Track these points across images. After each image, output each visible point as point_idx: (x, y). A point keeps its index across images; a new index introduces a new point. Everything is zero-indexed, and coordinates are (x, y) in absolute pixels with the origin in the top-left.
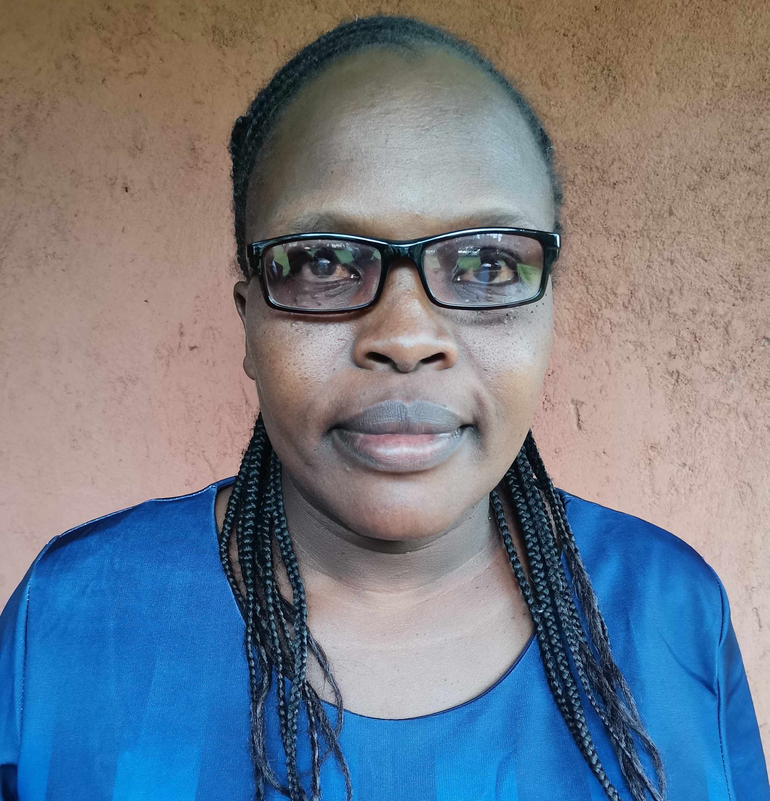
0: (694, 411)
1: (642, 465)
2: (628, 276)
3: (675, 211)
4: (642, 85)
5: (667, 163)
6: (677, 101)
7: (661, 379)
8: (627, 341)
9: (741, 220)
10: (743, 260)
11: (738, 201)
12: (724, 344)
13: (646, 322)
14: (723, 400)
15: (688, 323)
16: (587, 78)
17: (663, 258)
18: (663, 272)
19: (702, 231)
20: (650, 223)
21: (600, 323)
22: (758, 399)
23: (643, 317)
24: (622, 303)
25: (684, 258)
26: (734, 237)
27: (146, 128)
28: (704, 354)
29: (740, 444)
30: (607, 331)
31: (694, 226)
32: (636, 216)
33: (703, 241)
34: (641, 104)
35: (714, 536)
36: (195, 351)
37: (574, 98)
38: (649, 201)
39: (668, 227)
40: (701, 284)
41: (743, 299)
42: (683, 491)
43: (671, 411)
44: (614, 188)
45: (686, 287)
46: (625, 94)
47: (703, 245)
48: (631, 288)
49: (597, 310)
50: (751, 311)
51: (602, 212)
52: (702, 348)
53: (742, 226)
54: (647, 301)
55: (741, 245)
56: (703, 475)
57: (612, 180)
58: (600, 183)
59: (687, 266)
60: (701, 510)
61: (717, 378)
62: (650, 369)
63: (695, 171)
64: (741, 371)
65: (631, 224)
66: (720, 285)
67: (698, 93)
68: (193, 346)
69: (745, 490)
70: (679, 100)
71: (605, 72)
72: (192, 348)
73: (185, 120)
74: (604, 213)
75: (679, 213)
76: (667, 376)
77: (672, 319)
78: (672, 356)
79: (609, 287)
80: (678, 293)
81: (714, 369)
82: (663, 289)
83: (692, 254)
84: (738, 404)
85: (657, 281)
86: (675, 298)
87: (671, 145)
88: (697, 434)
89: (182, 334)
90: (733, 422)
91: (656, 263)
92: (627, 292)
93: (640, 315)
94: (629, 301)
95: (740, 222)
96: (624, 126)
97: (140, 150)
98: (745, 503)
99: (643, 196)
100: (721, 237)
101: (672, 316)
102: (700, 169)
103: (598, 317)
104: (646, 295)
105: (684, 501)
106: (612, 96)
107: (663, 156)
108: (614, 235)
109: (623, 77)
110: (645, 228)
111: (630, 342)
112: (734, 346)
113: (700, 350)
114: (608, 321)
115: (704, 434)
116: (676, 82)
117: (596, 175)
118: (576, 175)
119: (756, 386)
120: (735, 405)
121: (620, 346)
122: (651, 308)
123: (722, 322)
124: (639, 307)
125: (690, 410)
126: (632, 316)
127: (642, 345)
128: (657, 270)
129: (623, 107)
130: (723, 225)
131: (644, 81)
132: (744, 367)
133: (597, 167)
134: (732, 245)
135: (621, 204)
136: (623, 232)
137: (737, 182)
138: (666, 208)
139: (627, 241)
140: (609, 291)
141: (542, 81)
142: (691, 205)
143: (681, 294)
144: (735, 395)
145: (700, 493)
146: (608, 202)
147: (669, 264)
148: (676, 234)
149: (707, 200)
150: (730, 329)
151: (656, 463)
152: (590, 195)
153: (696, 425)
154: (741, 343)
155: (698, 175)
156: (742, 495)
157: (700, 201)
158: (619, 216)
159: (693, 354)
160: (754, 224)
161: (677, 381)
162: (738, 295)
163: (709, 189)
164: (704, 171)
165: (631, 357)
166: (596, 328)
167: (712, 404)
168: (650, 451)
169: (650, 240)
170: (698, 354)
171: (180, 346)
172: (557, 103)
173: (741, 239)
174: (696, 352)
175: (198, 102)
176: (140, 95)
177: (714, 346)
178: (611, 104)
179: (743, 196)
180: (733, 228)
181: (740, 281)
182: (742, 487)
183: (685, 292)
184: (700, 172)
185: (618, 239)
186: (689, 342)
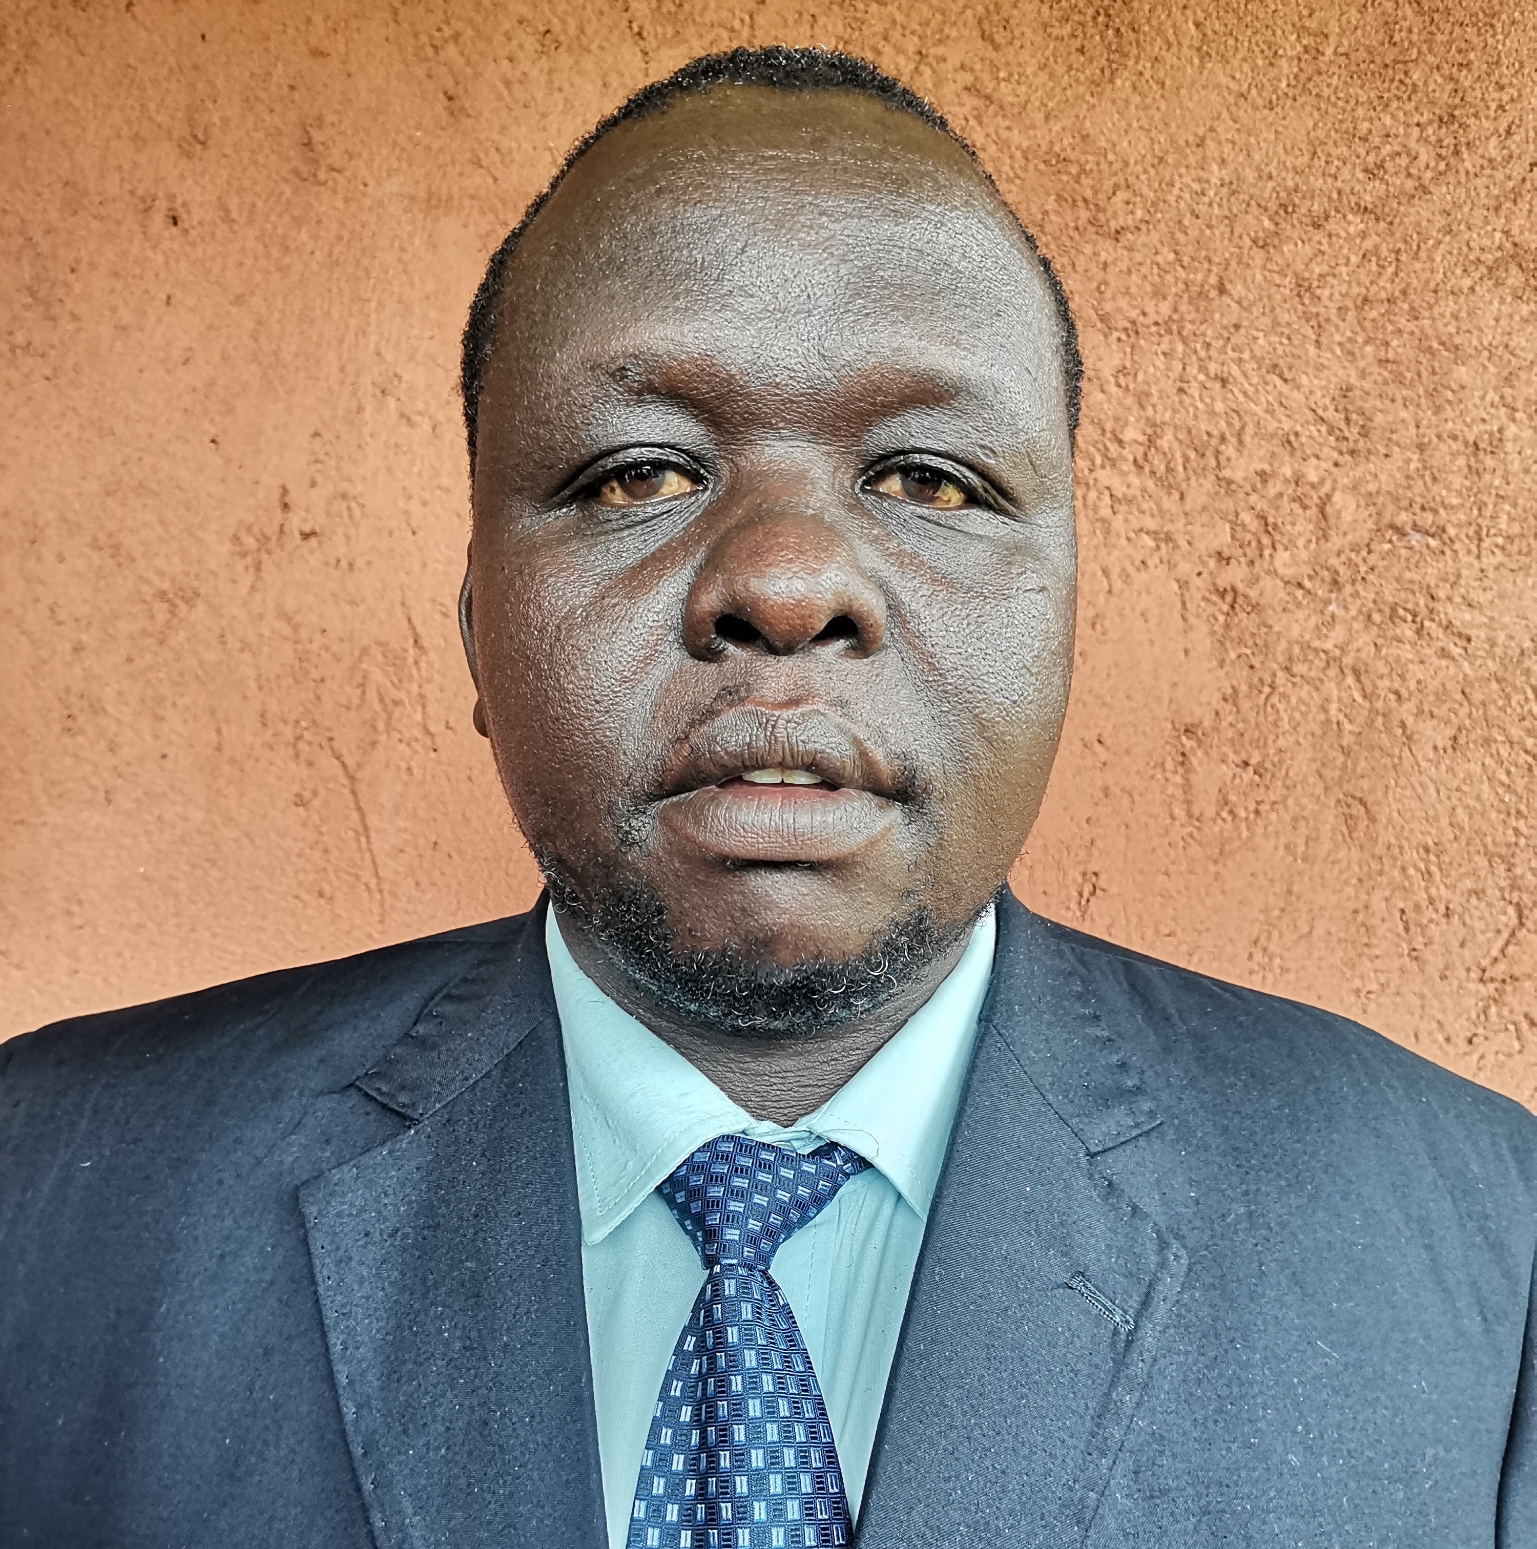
0: (1262, 663)
1: (1169, 765)
2: (1143, 407)
3: (1228, 286)
4: (1169, 45)
5: (1216, 194)
6: (1233, 78)
7: (1203, 604)
8: (1141, 530)
9: (1349, 303)
10: (1353, 380)
11: (1344, 270)
12: (1318, 539)
13: (1176, 495)
14: (1316, 644)
15: (1254, 498)
16: (1067, 30)
17: (1207, 375)
18: (1208, 400)
19: (1279, 324)
20: (1184, 307)
21: (1093, 495)
22: (1380, 641)
23: (1170, 486)
24: (1131, 458)
25: (1245, 376)
26: (1337, 338)
27: (215, 101)
28: (1283, 556)
29: (1347, 726)
30: (1106, 512)
31: (1264, 314)
32: (1159, 294)
33: (1281, 343)
34: (1168, 82)
35: (1298, 898)
36: (313, 541)
37: (1043, 67)
38: (1183, 267)
39: (1217, 316)
40: (1276, 425)
41: (1352, 452)
42: (1242, 813)
43: (1222, 664)
44: (1117, 240)
45: (1250, 430)
46: (1137, 63)
47: (1280, 351)
48: (1149, 431)
49: (1086, 472)
50: (1368, 477)
51: (1095, 285)
52: (1279, 547)
53: (1351, 315)
54: (1178, 455)
55: (1351, 353)
56: (1280, 784)
57: (1114, 225)
58: (1092, 229)
59: (1250, 390)
60: (1276, 848)
61: (1305, 602)
62: (1183, 585)
63: (1266, 210)
64: (1348, 589)
65: (1150, 308)
66: (1312, 428)
67: (1272, 64)
68: (307, 529)
69: (1354, 812)
70: (1238, 76)
71: (1101, 19)
72: (306, 536)
73: (292, 88)
74: (1098, 288)
75: (1237, 290)
76: (1214, 598)
77: (1223, 491)
78: (1223, 559)
79: (1109, 426)
80: (1234, 440)
81: (1300, 585)
82: (1208, 433)
83: (1260, 368)
84: (1342, 649)
85: (1196, 417)
86: (1229, 450)
87: (1223, 161)
88: (1269, 709)
89: (286, 506)
90: (1333, 685)
91: (1194, 384)
92: (1142, 438)
93: (1167, 482)
94: (1146, 454)
95: (1347, 309)
96: (1135, 124)
97: (203, 143)
98: (1355, 835)
99: (1171, 257)
100: (1314, 337)
101: (1223, 484)
102: (1275, 208)
103: (1087, 485)
104: (1176, 445)
105: (1245, 834)
106: (1114, 66)
107: (1208, 182)
108: (1116, 329)
109: (1133, 30)
110: (1175, 317)
111: (1147, 533)
112: (1336, 541)
113: (1274, 548)
114: (1107, 493)
115: (1281, 707)
116: (1231, 42)
117: (1084, 215)
118: (1046, 213)
119: (1377, 617)
120: (1337, 652)
121: (1129, 539)
122: (1185, 468)
123: (1315, 496)
124: (1163, 467)
125: (1256, 662)
126: (1150, 484)
127: (1169, 538)
128: (1196, 395)
129: (1134, 87)
130: (1318, 315)
131: (1172, 39)
132: (1354, 582)
133: (1085, 200)
134: (1333, 352)
135: (1129, 271)
136: (1134, 323)
137: (1343, 234)
138: (1213, 280)
139: (1142, 342)
140: (1108, 435)
141: (983, 32)
142: (1259, 277)
143: (1241, 442)
144: (1338, 634)
145: (1273, 816)
146: (1105, 265)
147: (1218, 385)
148: (1232, 330)
149: (1288, 265)
150: (1328, 508)
151: (1195, 762)
152: (1073, 252)
153: (1267, 690)
154: (1350, 536)
155: (1271, 218)
156: (1349, 818)
157: (1276, 268)
158: (1127, 293)
159: (1261, 556)
160: (1374, 314)
161: (1233, 607)
162: (1344, 446)
163: (1292, 247)
164: (1282, 212)
165: (1150, 562)
166: (1085, 505)
167: (1296, 650)
168: (1184, 738)
169: (1184, 340)
170: (1271, 556)
171: (281, 531)
172: (1011, 75)
173: (1350, 340)
174: (1267, 553)
175: (318, 53)
176: (203, 37)
177: (1301, 542)
178: (1111, 81)
179: (1354, 259)
180: (1334, 318)
181: (1348, 420)
182: (1349, 806)
183: (1247, 439)
184: (1276, 213)
185: (1124, 337)
186: (1254, 534)
